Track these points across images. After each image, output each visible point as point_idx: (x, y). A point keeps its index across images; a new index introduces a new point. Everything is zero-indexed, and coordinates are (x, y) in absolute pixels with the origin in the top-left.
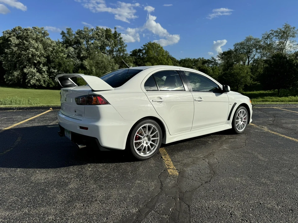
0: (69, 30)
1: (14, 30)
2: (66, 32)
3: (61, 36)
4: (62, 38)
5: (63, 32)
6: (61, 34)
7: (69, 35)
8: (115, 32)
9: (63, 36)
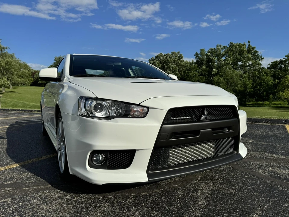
0: (202, 50)
1: (157, 57)
2: (199, 52)
3: (195, 57)
4: (195, 59)
5: (197, 53)
6: (195, 55)
7: (202, 55)
8: (249, 45)
9: (196, 57)
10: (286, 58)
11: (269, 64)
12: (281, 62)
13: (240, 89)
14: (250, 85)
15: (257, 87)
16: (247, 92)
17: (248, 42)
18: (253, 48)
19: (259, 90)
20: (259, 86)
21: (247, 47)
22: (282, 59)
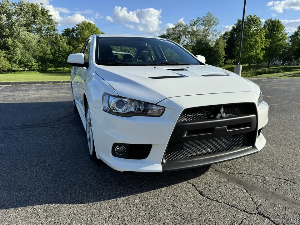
8: (42, 7)
10: (77, 27)
11: (63, 31)
12: (73, 30)
13: (40, 55)
14: (49, 52)
15: (56, 54)
16: (47, 58)
17: (41, 4)
18: (47, 12)
19: (59, 57)
20: (58, 52)
21: (40, 9)
22: (74, 28)
